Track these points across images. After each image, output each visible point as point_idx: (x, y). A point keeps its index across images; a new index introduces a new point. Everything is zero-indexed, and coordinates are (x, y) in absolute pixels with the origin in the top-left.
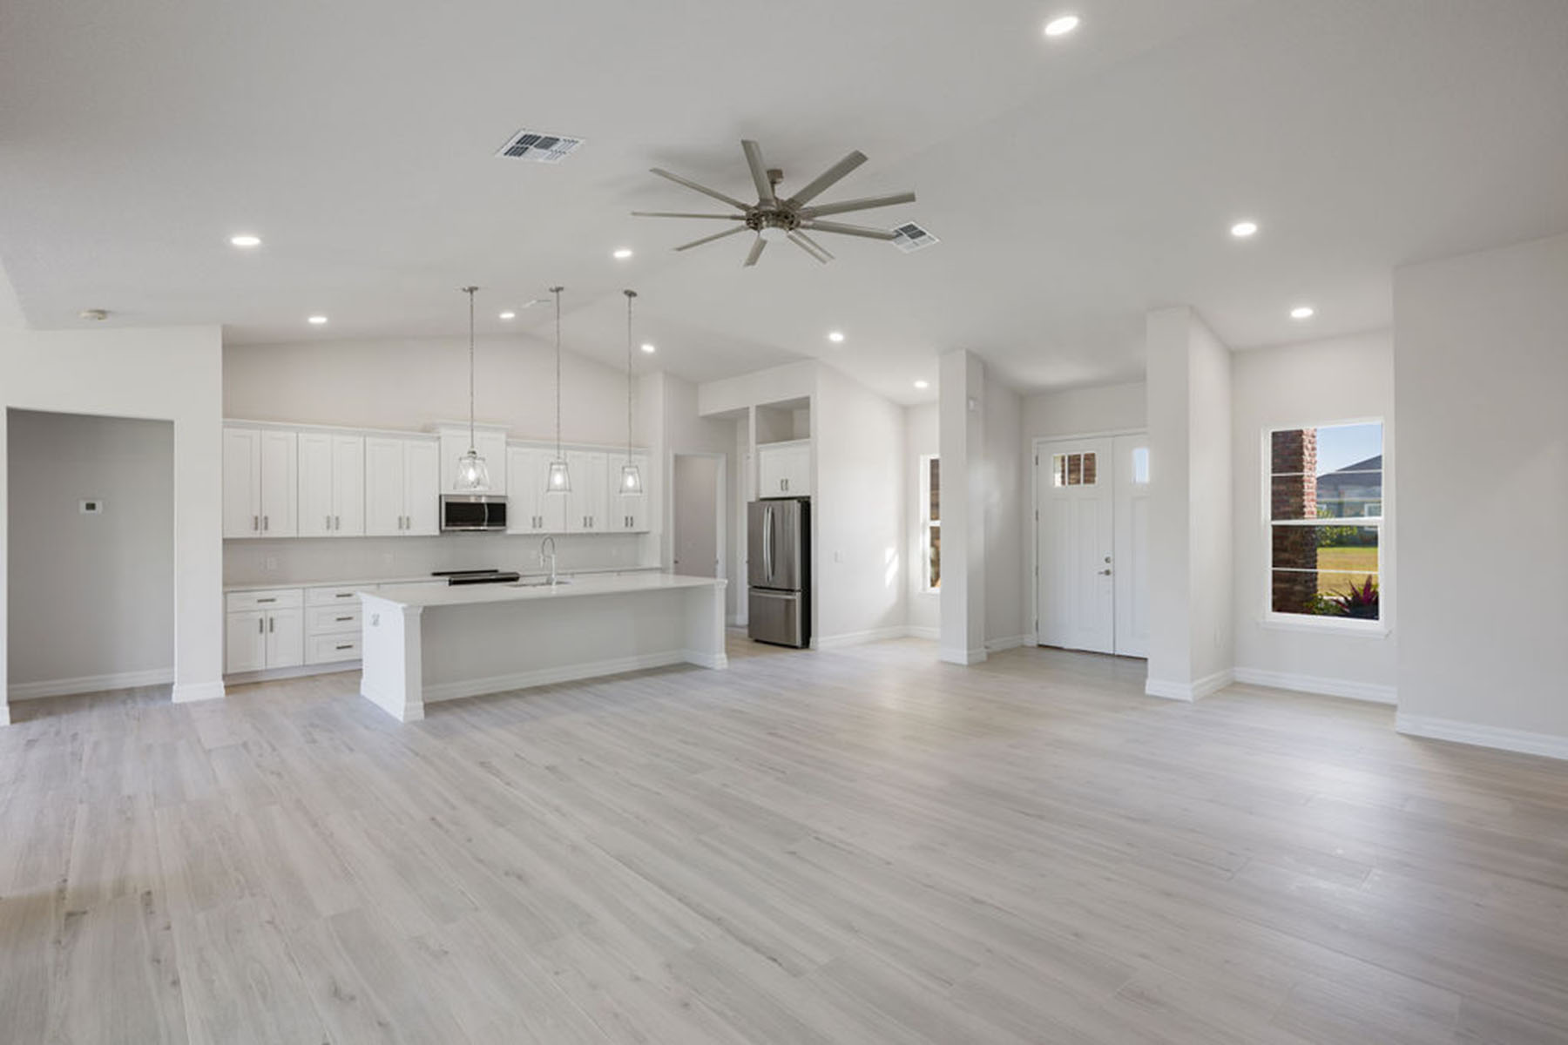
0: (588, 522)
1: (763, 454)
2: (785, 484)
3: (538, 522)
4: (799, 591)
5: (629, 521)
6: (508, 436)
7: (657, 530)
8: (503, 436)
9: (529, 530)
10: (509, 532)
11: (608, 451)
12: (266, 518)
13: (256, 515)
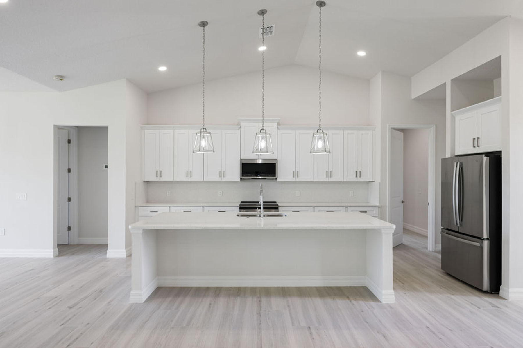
0: (329, 174)
1: (457, 118)
2: (476, 141)
3: (296, 174)
4: (487, 239)
5: (358, 174)
6: (279, 124)
7: (378, 180)
8: (275, 124)
9: (290, 178)
10: (278, 180)
11: (344, 129)
12: (161, 171)
13: (157, 170)
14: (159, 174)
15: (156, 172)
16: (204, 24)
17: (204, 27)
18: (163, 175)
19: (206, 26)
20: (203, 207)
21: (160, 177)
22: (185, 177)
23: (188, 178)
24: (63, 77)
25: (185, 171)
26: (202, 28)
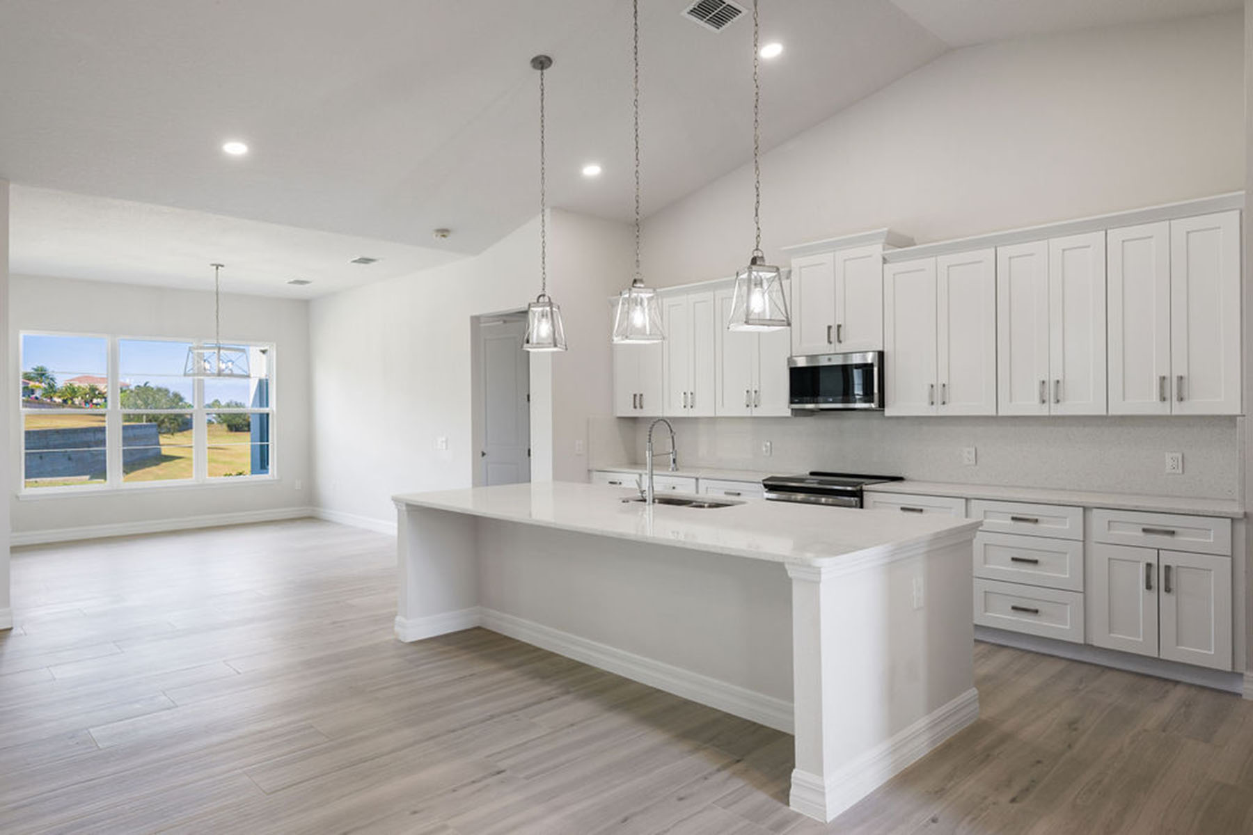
3: (939, 393)
5: (1172, 388)
8: (878, 249)
10: (888, 412)
12: (641, 395)
13: (635, 393)
14: (638, 400)
15: (632, 397)
16: (542, 63)
17: (542, 68)
18: (644, 402)
19: (547, 68)
20: (697, 479)
21: (641, 407)
22: (682, 407)
23: (686, 409)
24: (447, 231)
25: (682, 394)
26: (540, 71)
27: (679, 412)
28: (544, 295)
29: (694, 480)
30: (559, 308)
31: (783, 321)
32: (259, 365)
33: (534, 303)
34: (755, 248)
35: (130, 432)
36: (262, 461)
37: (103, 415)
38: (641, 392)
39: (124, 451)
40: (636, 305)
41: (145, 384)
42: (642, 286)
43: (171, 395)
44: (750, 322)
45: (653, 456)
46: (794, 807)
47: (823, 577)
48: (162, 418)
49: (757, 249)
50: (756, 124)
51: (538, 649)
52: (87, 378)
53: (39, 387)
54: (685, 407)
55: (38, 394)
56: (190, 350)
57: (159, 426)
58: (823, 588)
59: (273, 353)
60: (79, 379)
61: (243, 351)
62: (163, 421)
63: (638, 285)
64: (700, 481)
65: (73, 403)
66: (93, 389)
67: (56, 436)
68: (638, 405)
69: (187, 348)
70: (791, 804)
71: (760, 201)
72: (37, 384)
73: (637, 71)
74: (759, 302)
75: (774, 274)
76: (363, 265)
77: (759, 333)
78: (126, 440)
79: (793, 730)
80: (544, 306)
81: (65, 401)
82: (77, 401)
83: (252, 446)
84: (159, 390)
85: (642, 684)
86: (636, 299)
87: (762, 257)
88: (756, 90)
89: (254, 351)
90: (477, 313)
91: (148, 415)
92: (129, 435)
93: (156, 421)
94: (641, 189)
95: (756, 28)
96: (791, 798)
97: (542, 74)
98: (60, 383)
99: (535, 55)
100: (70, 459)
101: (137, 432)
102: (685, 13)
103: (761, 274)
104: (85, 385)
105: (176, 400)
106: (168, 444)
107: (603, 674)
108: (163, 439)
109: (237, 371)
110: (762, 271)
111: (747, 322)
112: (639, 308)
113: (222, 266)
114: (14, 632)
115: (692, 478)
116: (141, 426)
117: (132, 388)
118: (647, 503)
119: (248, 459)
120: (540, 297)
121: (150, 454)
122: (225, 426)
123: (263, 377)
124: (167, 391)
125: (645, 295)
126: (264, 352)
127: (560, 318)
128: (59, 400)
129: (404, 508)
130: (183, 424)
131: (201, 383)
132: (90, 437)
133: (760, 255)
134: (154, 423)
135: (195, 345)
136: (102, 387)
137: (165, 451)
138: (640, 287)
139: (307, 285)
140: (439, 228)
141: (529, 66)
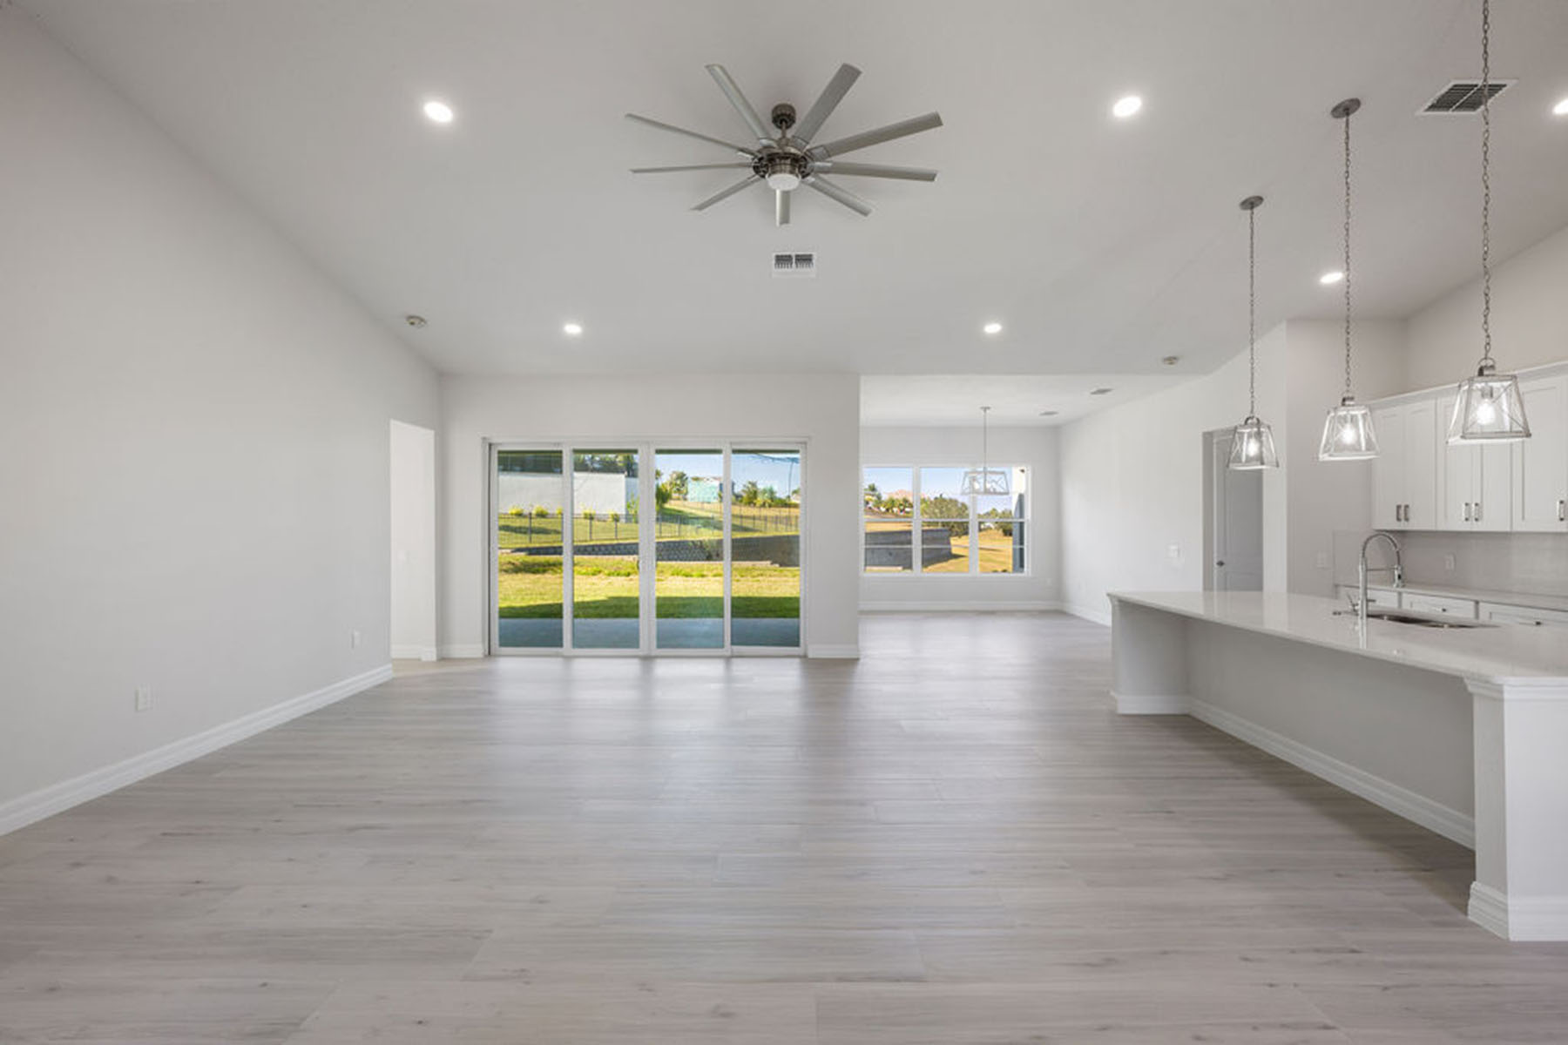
12: (1407, 507)
13: (1399, 503)
14: (1402, 512)
15: (1395, 509)
16: (1251, 203)
17: (1252, 208)
18: (1411, 515)
19: (1257, 205)
20: (1477, 603)
21: (1407, 519)
22: (1463, 519)
23: (1469, 522)
24: (1175, 358)
25: (1464, 506)
26: (1249, 212)
27: (1458, 524)
28: (1252, 418)
29: (1472, 603)
30: (1269, 427)
31: (1521, 432)
32: (1019, 481)
33: (1241, 426)
34: (1483, 357)
35: (930, 534)
36: (1020, 563)
37: (910, 522)
38: (1408, 503)
39: (923, 550)
40: (1346, 422)
41: (941, 495)
42: (1352, 403)
43: (960, 505)
44: (1467, 436)
45: (1367, 570)
46: (1471, 918)
47: (1506, 696)
48: (951, 525)
49: (1486, 358)
50: (1486, 228)
51: (1239, 741)
52: (901, 491)
53: (871, 500)
54: (1467, 519)
55: (870, 505)
56: (966, 473)
57: (950, 530)
58: (1506, 706)
59: (1029, 472)
60: (897, 494)
61: (1003, 473)
62: (953, 527)
63: (1347, 403)
64: (1481, 604)
65: (893, 511)
66: (906, 501)
67: (881, 537)
68: (1402, 516)
69: (963, 474)
70: (1469, 912)
71: (1490, 307)
72: (871, 497)
73: (1348, 194)
74: (1485, 414)
75: (1509, 383)
76: (1100, 395)
77: (1482, 446)
78: (924, 541)
79: (1474, 845)
80: (1252, 428)
81: (887, 510)
82: (895, 510)
83: (1014, 550)
84: (951, 500)
85: (1342, 789)
86: (1345, 418)
87: (1492, 367)
88: (1485, 191)
89: (1016, 471)
90: (1210, 429)
91: (943, 523)
92: (928, 536)
93: (948, 526)
94: (1352, 309)
95: (1486, 126)
96: (1469, 908)
97: (1253, 213)
98: (885, 497)
99: (1243, 199)
100: (891, 554)
101: (935, 535)
102: (1421, 112)
103: (1491, 384)
104: (900, 497)
105: (964, 509)
106: (957, 544)
107: (1302, 772)
108: (954, 541)
109: (999, 489)
110: (1490, 381)
111: (1463, 437)
112: (1348, 426)
113: (989, 408)
114: (861, 661)
115: (1471, 600)
116: (937, 531)
117: (932, 499)
118: (1359, 617)
119: (1011, 561)
120: (1248, 419)
121: (944, 552)
122: (1001, 532)
123: (1022, 492)
124: (956, 501)
125: (1358, 413)
126: (1023, 471)
127: (1270, 439)
128: (883, 509)
129: (1116, 603)
130: (963, 530)
131: (974, 498)
132: (903, 538)
133: (1490, 363)
134: (946, 528)
135: (968, 470)
136: (911, 499)
137: (955, 551)
138: (1349, 405)
139: (1055, 416)
140: (1167, 356)
141: (1238, 210)
